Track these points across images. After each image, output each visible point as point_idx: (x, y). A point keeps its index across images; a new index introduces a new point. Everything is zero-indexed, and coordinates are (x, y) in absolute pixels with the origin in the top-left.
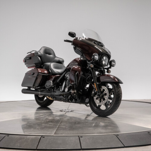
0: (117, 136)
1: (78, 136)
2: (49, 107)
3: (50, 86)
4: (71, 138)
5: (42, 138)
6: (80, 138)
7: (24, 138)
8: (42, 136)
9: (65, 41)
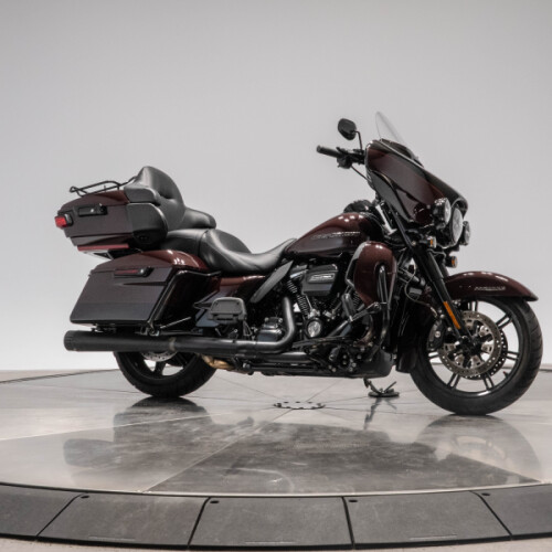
0: (485, 497)
1: (343, 497)
2: (189, 397)
3: (235, 315)
4: (316, 506)
5: (208, 504)
6: (349, 505)
7: (143, 506)
8: (210, 497)
9: (322, 151)
